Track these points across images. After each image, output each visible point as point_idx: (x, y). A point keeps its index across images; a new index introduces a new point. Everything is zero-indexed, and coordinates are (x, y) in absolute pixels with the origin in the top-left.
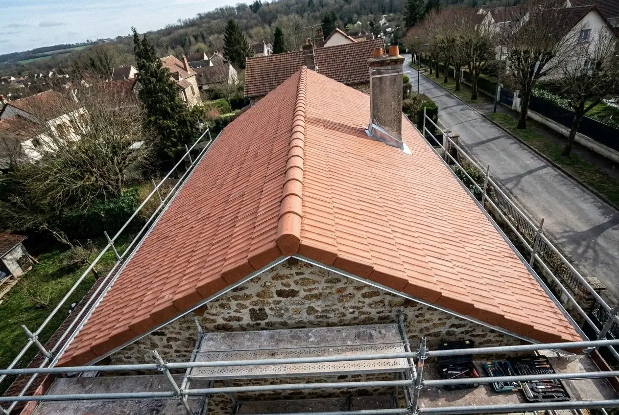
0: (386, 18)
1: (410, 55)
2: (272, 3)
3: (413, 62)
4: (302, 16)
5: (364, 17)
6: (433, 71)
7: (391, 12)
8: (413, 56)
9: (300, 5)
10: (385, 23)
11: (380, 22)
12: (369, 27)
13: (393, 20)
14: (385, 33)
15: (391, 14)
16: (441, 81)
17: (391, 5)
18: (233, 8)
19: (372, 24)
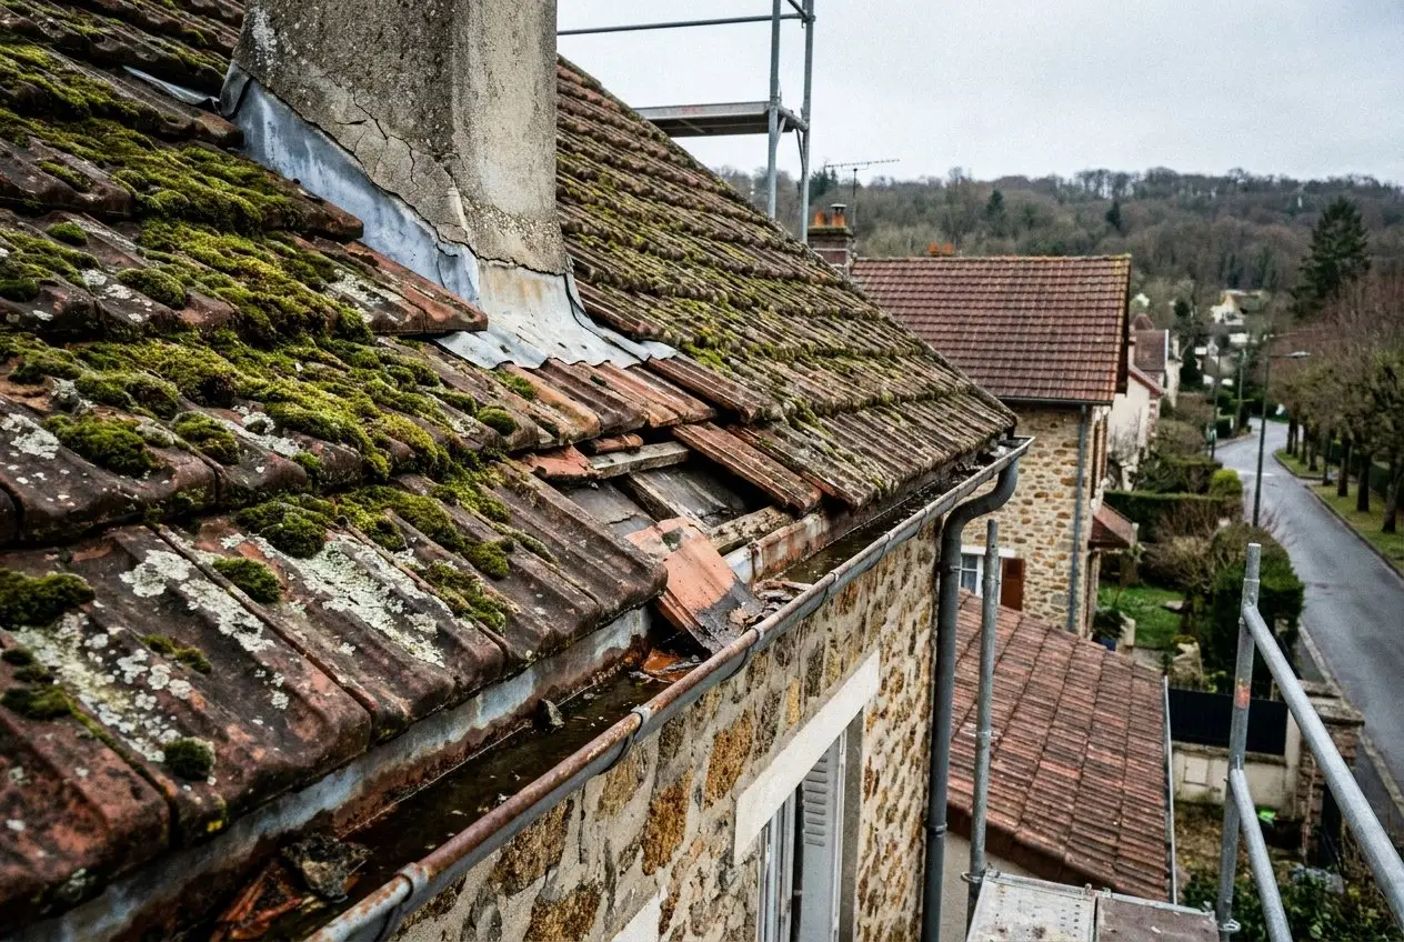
0: (1237, 299)
1: (1286, 427)
2: (872, 188)
3: (1291, 450)
4: (959, 241)
5: (1160, 285)
6: (1353, 489)
7: (1259, 287)
8: (1293, 429)
9: (961, 207)
10: (1232, 317)
11: (1214, 308)
12: (1173, 317)
13: (1262, 310)
14: (1224, 344)
15: (1259, 293)
16: (1371, 526)
17: (1263, 267)
18: (744, 178)
19: (1182, 310)
